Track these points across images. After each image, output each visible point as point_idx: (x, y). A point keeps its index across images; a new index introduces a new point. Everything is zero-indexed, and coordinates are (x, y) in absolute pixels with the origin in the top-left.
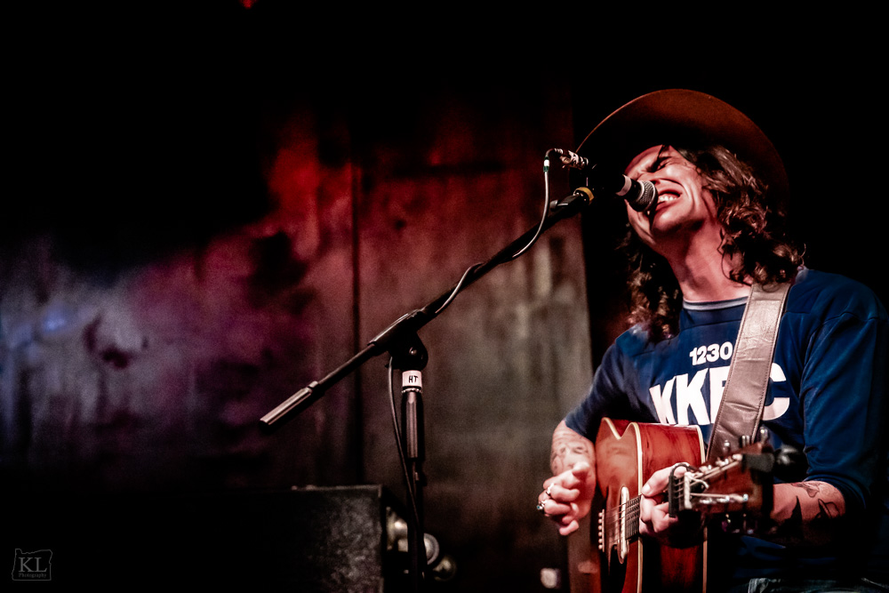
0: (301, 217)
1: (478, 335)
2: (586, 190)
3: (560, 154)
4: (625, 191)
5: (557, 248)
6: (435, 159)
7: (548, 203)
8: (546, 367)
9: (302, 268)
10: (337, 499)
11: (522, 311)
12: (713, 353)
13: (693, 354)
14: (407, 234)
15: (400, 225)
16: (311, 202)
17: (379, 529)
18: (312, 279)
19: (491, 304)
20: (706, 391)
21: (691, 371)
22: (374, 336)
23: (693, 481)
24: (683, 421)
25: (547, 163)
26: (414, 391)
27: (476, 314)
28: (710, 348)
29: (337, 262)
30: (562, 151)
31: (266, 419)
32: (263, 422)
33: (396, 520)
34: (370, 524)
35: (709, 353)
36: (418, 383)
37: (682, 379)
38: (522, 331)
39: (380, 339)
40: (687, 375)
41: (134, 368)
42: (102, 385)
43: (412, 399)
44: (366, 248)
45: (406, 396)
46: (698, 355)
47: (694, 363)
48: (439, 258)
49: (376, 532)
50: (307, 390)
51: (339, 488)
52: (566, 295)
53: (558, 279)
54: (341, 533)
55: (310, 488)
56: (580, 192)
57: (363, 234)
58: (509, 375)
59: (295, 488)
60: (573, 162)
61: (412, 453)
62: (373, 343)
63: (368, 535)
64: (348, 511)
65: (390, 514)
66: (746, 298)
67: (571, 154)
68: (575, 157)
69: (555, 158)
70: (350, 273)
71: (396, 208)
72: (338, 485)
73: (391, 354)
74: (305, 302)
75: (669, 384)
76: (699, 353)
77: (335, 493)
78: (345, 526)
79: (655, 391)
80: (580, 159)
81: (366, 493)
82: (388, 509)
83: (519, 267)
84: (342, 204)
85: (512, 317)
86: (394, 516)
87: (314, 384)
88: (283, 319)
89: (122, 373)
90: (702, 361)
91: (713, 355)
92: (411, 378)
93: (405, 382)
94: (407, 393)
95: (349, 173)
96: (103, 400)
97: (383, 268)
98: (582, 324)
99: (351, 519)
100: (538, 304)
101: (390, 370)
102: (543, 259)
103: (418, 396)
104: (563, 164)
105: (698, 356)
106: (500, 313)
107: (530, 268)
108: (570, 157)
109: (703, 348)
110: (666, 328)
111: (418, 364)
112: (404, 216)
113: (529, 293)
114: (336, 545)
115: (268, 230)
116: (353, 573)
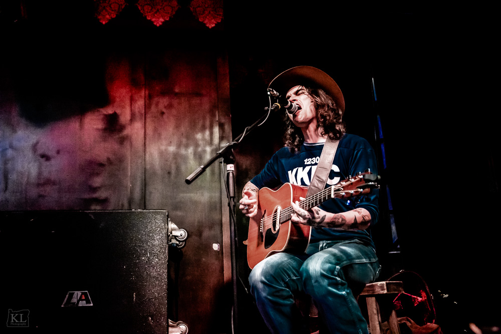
0: (123, 107)
1: (191, 157)
5: (221, 126)
6: (177, 90)
9: (122, 128)
10: (150, 215)
11: (208, 149)
13: (306, 161)
14: (165, 116)
15: (163, 113)
17: (167, 227)
18: (126, 132)
19: (197, 145)
20: (309, 173)
21: (304, 166)
24: (299, 184)
27: (191, 150)
29: (138, 125)
33: (172, 223)
34: (162, 224)
37: (300, 169)
38: (208, 156)
40: (302, 167)
41: (53, 162)
42: (40, 168)
44: (148, 120)
47: (306, 163)
48: (177, 127)
49: (165, 228)
53: (222, 139)
57: (148, 116)
59: (133, 210)
63: (162, 229)
64: (154, 220)
70: (143, 131)
71: (161, 107)
75: (295, 170)
76: (308, 160)
77: (150, 213)
78: (153, 225)
81: (162, 213)
82: (169, 220)
83: (207, 133)
84: (140, 104)
85: (205, 151)
86: (170, 222)
88: (116, 146)
89: (48, 163)
90: (309, 163)
95: (143, 94)
96: (40, 174)
97: (155, 130)
99: (156, 222)
100: (214, 147)
102: (216, 130)
105: (307, 162)
106: (200, 149)
107: (211, 134)
112: (164, 110)
113: (211, 143)
114: (150, 232)
115: (109, 111)
116: (157, 242)
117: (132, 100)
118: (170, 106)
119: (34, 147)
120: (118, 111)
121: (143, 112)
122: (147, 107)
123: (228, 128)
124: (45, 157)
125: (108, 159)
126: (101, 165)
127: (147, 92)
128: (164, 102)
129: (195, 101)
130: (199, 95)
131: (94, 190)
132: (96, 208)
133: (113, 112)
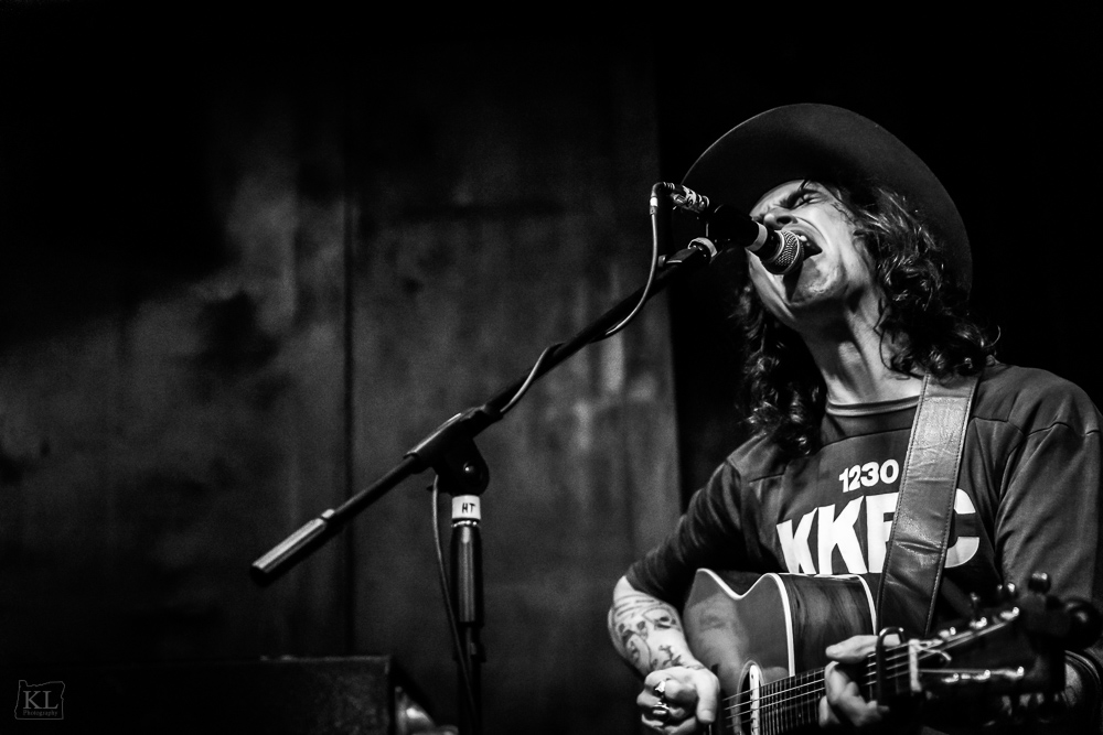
2: (707, 242)
3: (671, 191)
4: (758, 244)
6: (463, 197)
7: (656, 259)
8: (616, 490)
9: (268, 348)
10: (326, 676)
11: (583, 411)
12: (870, 474)
13: (844, 477)
14: (420, 298)
15: (411, 287)
16: (286, 251)
17: (385, 718)
18: (283, 363)
19: (539, 399)
20: (861, 528)
21: (841, 501)
22: (415, 444)
23: (922, 653)
25: (654, 202)
26: (470, 526)
28: (866, 468)
29: (323, 336)
30: (673, 186)
31: (262, 563)
32: (257, 569)
33: (409, 705)
34: (372, 711)
35: (864, 474)
36: (475, 513)
37: (826, 512)
38: (583, 440)
39: (421, 450)
40: (833, 506)
43: (466, 536)
44: (362, 319)
45: (458, 531)
46: (850, 479)
48: (466, 334)
50: (319, 522)
51: (327, 659)
52: (644, 391)
53: (633, 368)
54: (330, 723)
55: (287, 658)
56: (695, 243)
57: (359, 299)
59: (264, 658)
60: (687, 203)
61: (467, 613)
62: (413, 455)
63: (370, 727)
64: (341, 692)
65: (401, 698)
66: (916, 398)
67: (687, 190)
68: (692, 196)
69: (664, 196)
70: (341, 356)
71: (407, 262)
72: (327, 655)
73: (437, 472)
74: (270, 395)
75: (807, 518)
76: (851, 475)
77: (324, 667)
78: (337, 714)
79: (784, 529)
80: (698, 199)
81: (367, 666)
82: (398, 690)
83: (581, 354)
84: (331, 253)
85: (570, 421)
86: (406, 700)
87: (329, 513)
90: (855, 485)
91: (870, 478)
92: (466, 508)
93: (457, 513)
94: (460, 528)
95: (341, 213)
97: (387, 350)
98: (667, 433)
99: (346, 704)
100: (605, 402)
101: (435, 494)
103: (475, 532)
104: (676, 204)
106: (551, 413)
108: (684, 194)
109: (856, 469)
110: (802, 440)
111: (474, 486)
112: (418, 275)
113: (594, 386)
115: (224, 290)
117: (304, 246)
118: (438, 261)
120: (254, 288)
121: (340, 282)
122: (354, 265)
123: (656, 328)
125: (217, 465)
126: (194, 489)
127: (355, 213)
128: (419, 240)
129: (533, 231)
130: (546, 208)
131: (170, 579)
133: (236, 291)
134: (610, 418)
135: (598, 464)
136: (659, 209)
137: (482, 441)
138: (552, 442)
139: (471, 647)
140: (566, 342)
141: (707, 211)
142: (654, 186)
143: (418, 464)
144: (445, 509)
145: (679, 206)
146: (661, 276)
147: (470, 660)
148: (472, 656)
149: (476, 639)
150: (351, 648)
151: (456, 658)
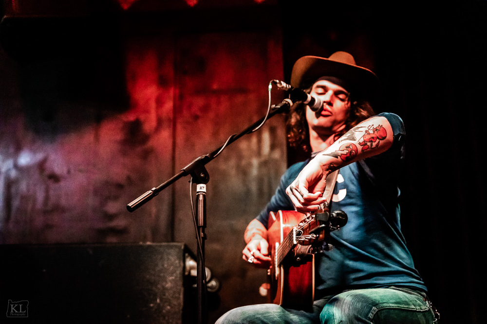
0: (147, 112)
1: (233, 172)
2: (289, 100)
3: (276, 83)
4: (308, 101)
5: (273, 131)
6: (215, 87)
7: (270, 106)
9: (146, 138)
10: (162, 249)
11: (255, 162)
14: (200, 122)
15: (196, 118)
16: (153, 104)
17: (182, 264)
18: (151, 143)
22: (184, 167)
25: (270, 87)
26: (202, 194)
27: (232, 162)
29: (165, 135)
30: (278, 81)
31: (130, 205)
33: (190, 260)
34: (177, 262)
36: (205, 190)
38: (254, 172)
39: (186, 169)
41: (62, 183)
42: (47, 191)
43: (201, 198)
44: (179, 127)
45: (198, 196)
48: (215, 134)
49: (180, 266)
50: (150, 191)
51: (164, 244)
52: (277, 155)
53: (273, 147)
54: (163, 265)
55: (149, 243)
56: (286, 101)
57: (179, 120)
58: (248, 192)
59: (141, 243)
60: (283, 87)
61: (200, 223)
62: (183, 170)
63: (176, 267)
64: (167, 255)
65: (187, 257)
67: (282, 82)
68: (284, 84)
69: (274, 84)
70: (171, 141)
71: (195, 109)
72: (164, 242)
73: (192, 176)
74: (147, 154)
77: (161, 246)
78: (166, 262)
80: (286, 86)
81: (176, 246)
82: (187, 255)
83: (254, 140)
84: (169, 105)
85: (250, 165)
86: (189, 258)
87: (154, 189)
88: (138, 162)
92: (201, 188)
93: (198, 190)
95: (171, 93)
96: (47, 198)
97: (187, 139)
99: (168, 258)
100: (263, 159)
101: (191, 184)
102: (266, 137)
103: (204, 196)
104: (278, 87)
106: (244, 163)
107: (260, 141)
108: (281, 84)
111: (204, 181)
112: (199, 113)
113: (259, 153)
114: (160, 271)
115: (131, 118)
116: (169, 285)
117: (160, 102)
118: (205, 109)
119: (41, 166)
120: (141, 118)
121: (171, 116)
122: (177, 110)
123: (281, 133)
124: (54, 178)
125: (129, 178)
126: (120, 186)
127: (177, 92)
128: (199, 102)
129: (239, 99)
130: (244, 91)
131: (111, 217)
132: (112, 240)
133: (135, 118)
134: (264, 164)
135: (260, 180)
136: (272, 89)
137: (208, 166)
138: (244, 172)
139: (202, 234)
140: (238, 134)
141: (290, 89)
142: (271, 81)
143: (185, 173)
144: (194, 188)
145: (280, 88)
146: (272, 112)
147: (201, 239)
148: (202, 237)
149: (203, 232)
150: (173, 240)
151: (197, 238)
